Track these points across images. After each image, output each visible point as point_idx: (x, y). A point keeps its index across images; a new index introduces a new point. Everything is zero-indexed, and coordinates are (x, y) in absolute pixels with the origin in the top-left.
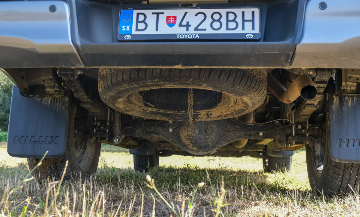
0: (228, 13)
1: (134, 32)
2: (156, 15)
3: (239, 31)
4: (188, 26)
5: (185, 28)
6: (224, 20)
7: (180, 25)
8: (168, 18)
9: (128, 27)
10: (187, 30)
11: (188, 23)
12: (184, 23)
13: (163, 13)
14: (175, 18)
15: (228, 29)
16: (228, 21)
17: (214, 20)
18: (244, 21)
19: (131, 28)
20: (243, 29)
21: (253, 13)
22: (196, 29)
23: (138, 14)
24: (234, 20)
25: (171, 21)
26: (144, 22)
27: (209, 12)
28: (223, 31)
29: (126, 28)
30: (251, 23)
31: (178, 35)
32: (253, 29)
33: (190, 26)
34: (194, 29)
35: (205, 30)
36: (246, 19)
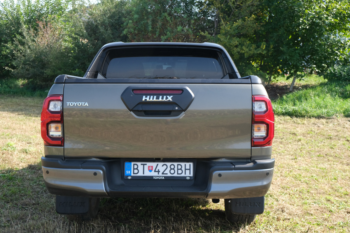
0: (178, 165)
1: (132, 175)
2: (143, 166)
3: (183, 175)
4: (159, 171)
5: (157, 173)
6: (176, 169)
7: (155, 171)
8: (149, 167)
9: (129, 172)
10: (158, 174)
11: (159, 170)
12: (157, 170)
13: (146, 164)
14: (152, 167)
15: (178, 174)
16: (178, 169)
17: (171, 169)
18: (186, 169)
19: (131, 172)
20: (185, 174)
21: (190, 165)
22: (163, 173)
23: (134, 165)
24: (181, 169)
25: (150, 169)
29: (128, 172)
30: (189, 171)
31: (154, 177)
32: (190, 174)
33: (160, 172)
34: (161, 174)
36: (186, 168)
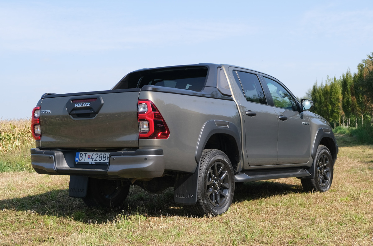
0: (104, 154)
1: (79, 161)
4: (93, 159)
6: (102, 157)
7: (91, 159)
8: (88, 155)
12: (92, 158)
13: (87, 154)
14: (90, 155)
15: (103, 161)
16: (104, 157)
17: (100, 157)
19: (78, 159)
22: (95, 160)
24: (105, 157)
26: (82, 157)
27: (99, 153)
28: (102, 161)
35: (97, 160)
